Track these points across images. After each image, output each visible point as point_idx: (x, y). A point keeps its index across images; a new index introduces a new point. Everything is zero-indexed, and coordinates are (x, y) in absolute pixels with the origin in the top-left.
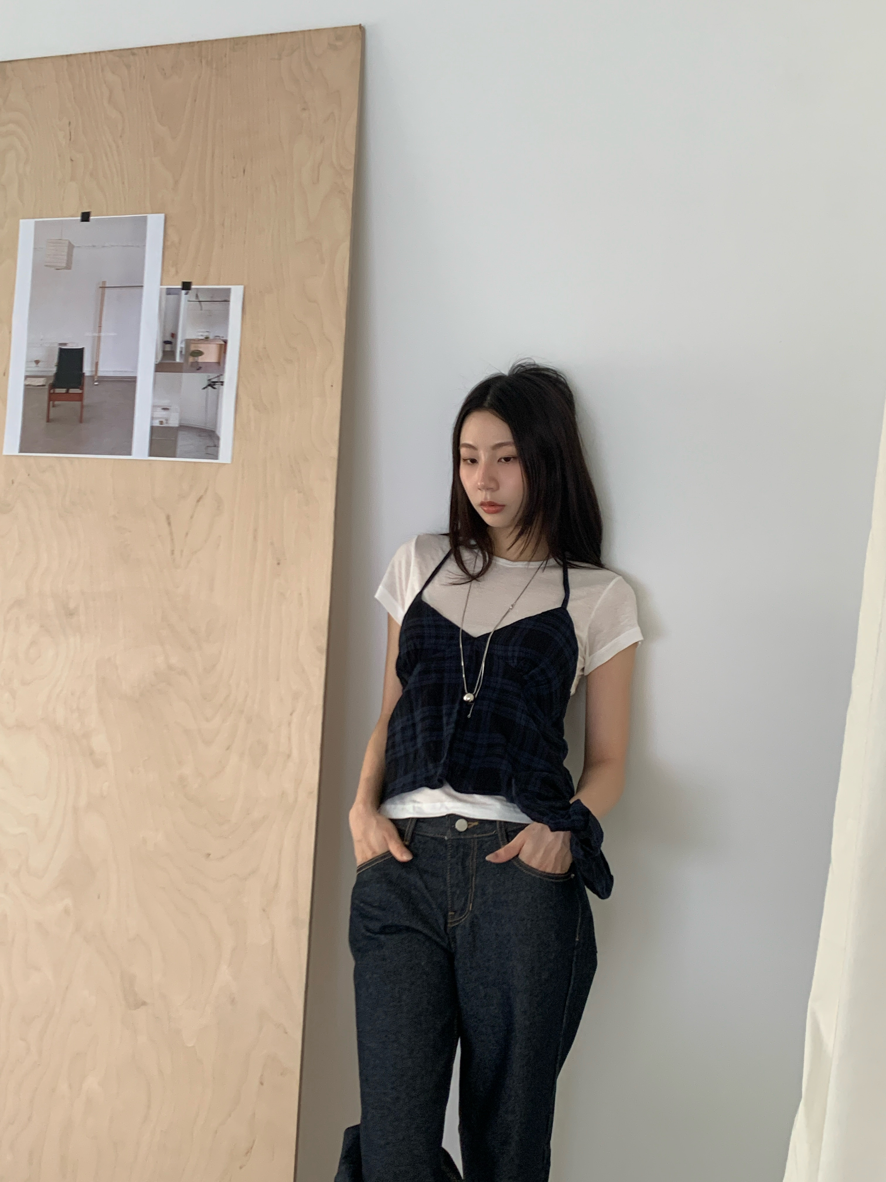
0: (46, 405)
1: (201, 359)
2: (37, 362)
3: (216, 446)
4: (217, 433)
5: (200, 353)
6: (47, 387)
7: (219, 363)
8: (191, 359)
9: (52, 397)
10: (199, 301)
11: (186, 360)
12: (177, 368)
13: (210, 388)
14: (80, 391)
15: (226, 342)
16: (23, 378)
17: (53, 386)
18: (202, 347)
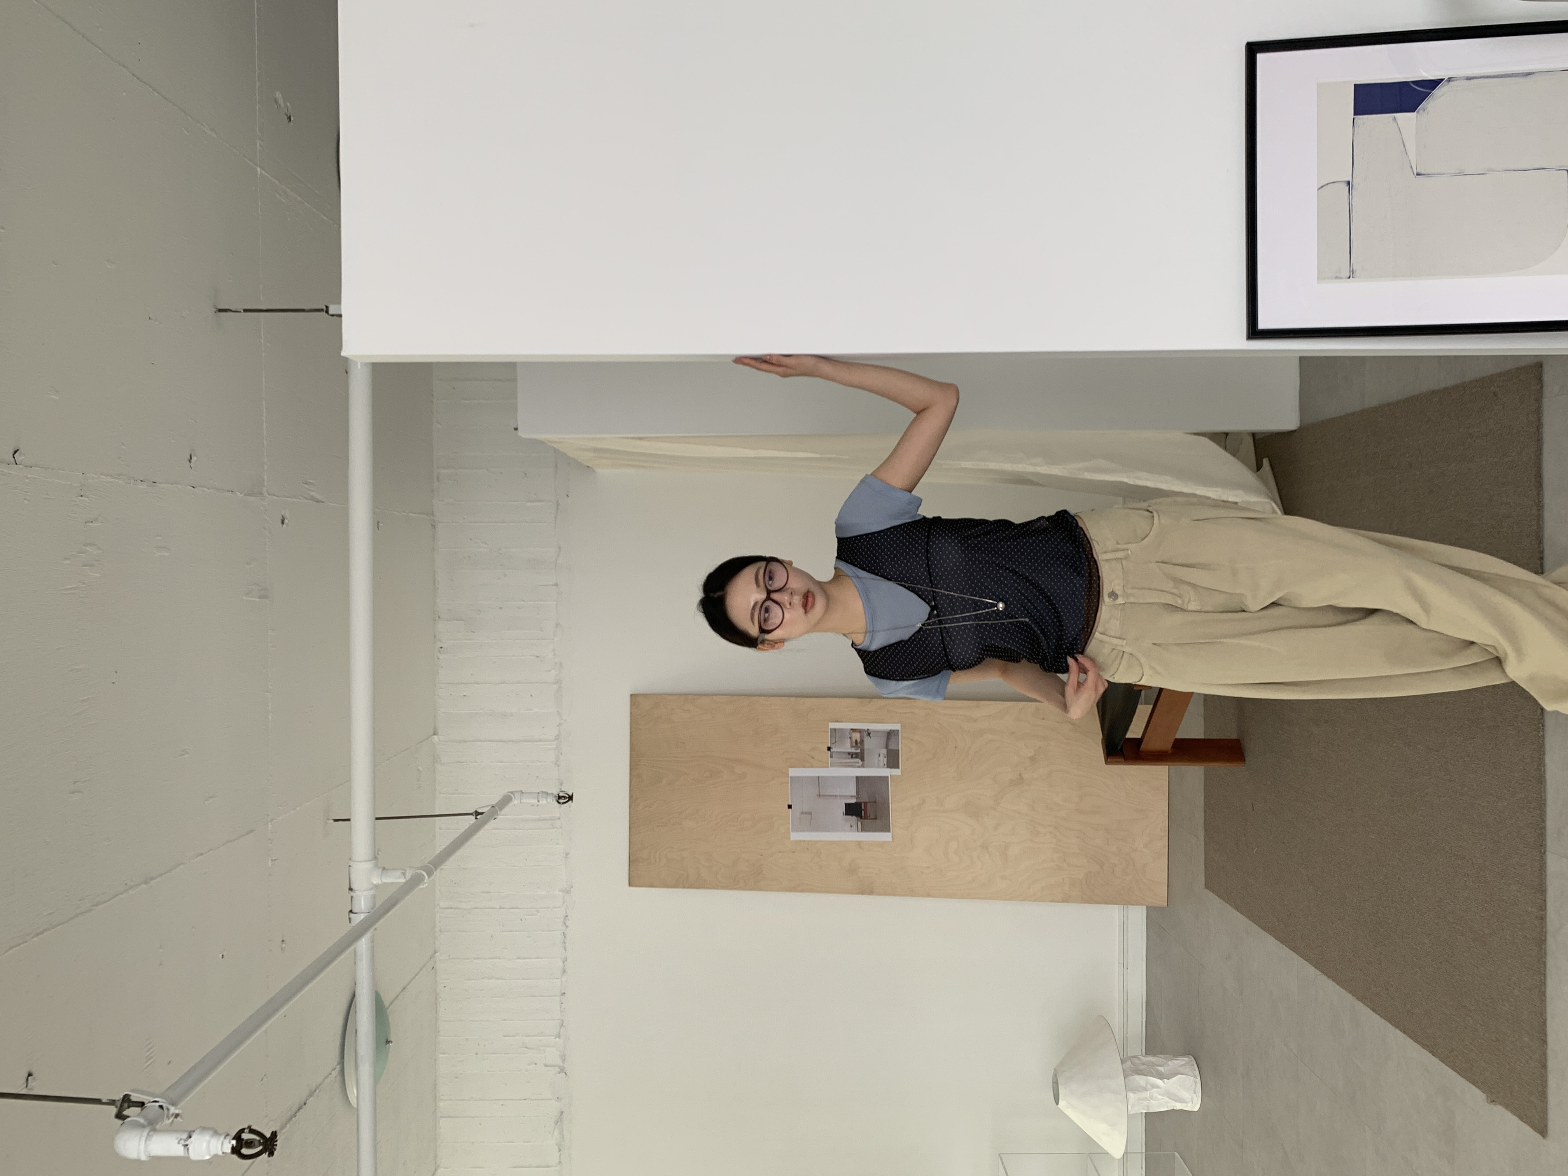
0: (870, 821)
1: (859, 740)
2: (851, 826)
3: (894, 731)
4: (888, 731)
5: (856, 741)
6: (862, 821)
7: (860, 732)
8: (859, 745)
9: (866, 818)
10: (835, 742)
11: (859, 747)
12: (863, 751)
13: (870, 735)
14: (863, 804)
15: (852, 729)
16: (858, 833)
17: (861, 817)
18: (854, 740)
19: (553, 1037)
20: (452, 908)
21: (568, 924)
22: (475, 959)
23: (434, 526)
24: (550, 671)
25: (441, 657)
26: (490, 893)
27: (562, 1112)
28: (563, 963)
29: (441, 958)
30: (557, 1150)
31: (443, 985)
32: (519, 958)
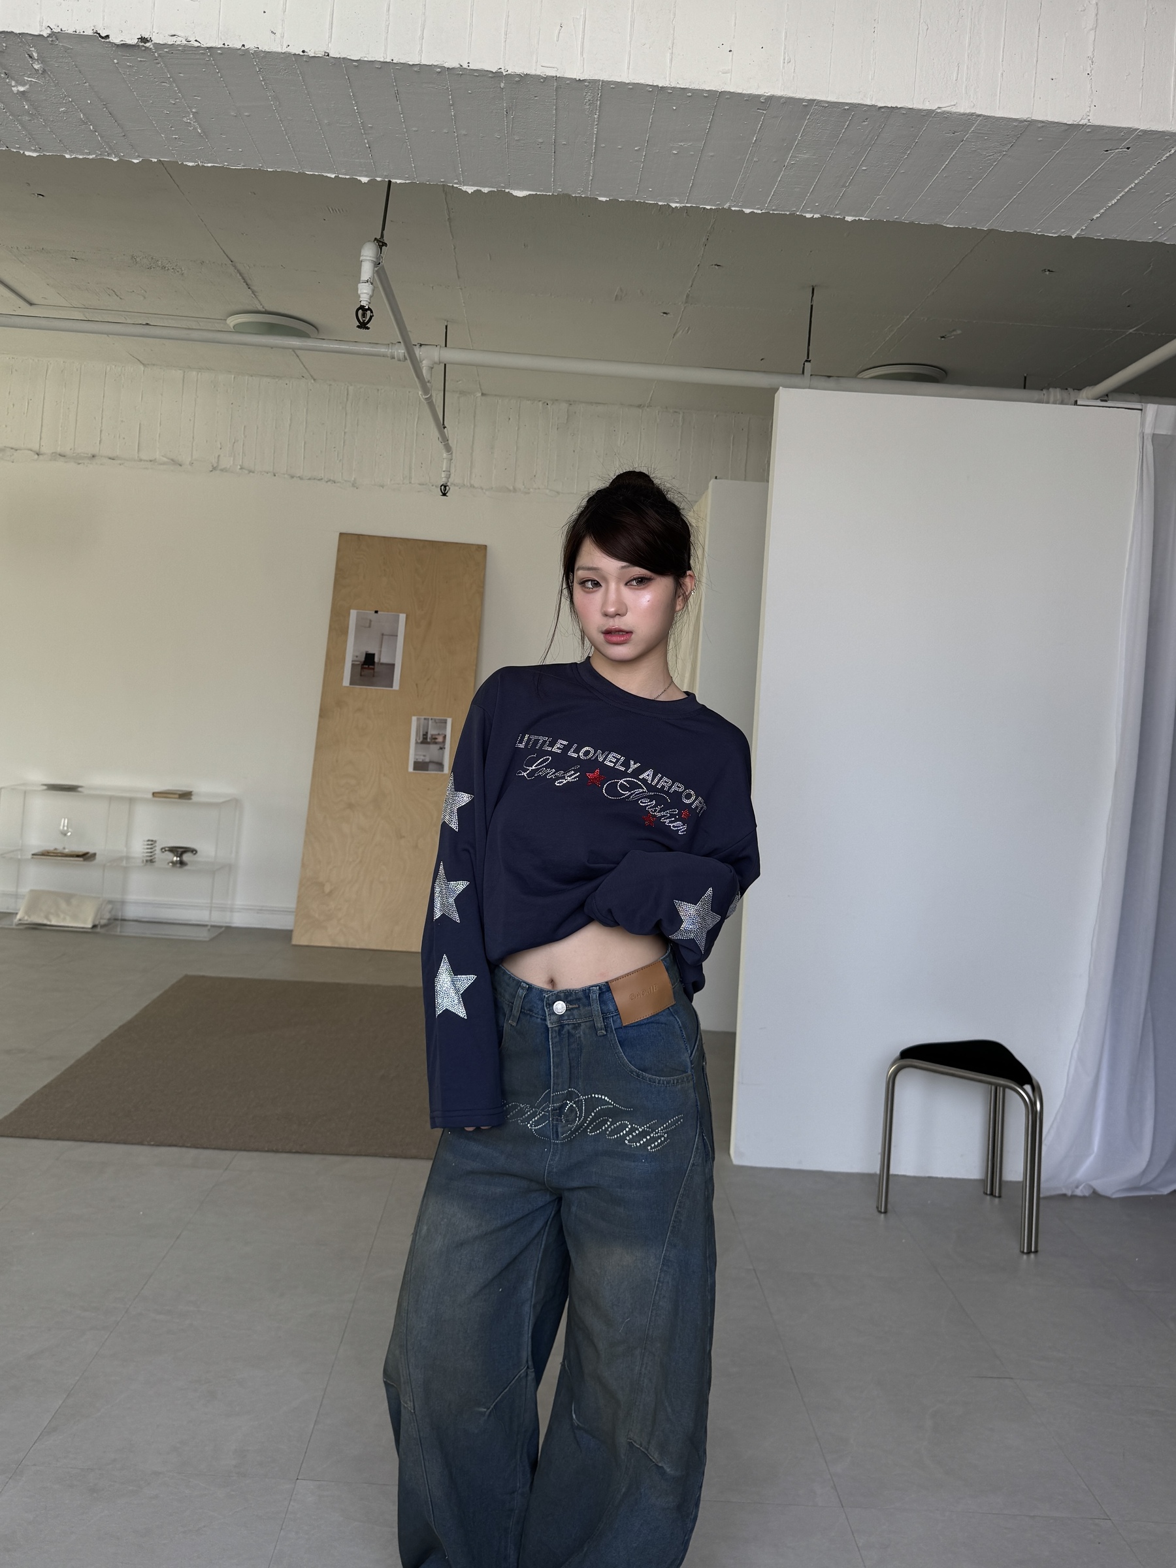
19: (241, 463)
20: (348, 395)
21: (329, 483)
22: (307, 410)
23: (639, 406)
24: (524, 485)
25: (541, 403)
26: (358, 426)
27: (181, 465)
28: (299, 477)
29: (309, 384)
30: (151, 459)
31: (288, 383)
32: (305, 443)
